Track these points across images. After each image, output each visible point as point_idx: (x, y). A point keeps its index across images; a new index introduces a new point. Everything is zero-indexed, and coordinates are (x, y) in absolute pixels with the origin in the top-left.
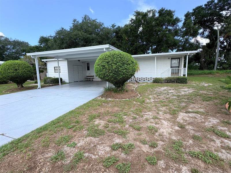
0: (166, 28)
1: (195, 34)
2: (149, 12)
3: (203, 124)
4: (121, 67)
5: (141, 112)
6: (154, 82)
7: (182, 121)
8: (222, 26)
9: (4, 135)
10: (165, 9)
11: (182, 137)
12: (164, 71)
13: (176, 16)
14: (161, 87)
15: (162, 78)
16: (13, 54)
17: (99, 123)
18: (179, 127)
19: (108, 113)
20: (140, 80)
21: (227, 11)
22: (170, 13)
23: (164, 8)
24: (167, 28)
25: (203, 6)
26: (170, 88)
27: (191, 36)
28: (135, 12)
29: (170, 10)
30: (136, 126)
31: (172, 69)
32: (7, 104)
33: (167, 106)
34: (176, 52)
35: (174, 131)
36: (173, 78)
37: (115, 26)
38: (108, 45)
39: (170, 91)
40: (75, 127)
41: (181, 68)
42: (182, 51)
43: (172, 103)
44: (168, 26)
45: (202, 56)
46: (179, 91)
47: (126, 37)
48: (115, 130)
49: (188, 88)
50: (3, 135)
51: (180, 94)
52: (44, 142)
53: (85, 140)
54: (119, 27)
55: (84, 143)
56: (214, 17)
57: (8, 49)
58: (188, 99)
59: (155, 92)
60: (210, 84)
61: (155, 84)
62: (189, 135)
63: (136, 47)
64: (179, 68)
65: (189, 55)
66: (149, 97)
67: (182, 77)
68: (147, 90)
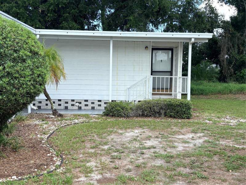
6: (107, 115)
12: (135, 82)
14: (126, 129)
15: (128, 103)
20: (66, 108)
26: (148, 133)
31: (154, 79)
34: (165, 31)
36: (157, 103)
39: (149, 143)
41: (176, 75)
42: (180, 30)
46: (171, 141)
49: (194, 132)
51: (174, 152)
58: (192, 165)
59: (106, 147)
60: (242, 120)
61: (110, 120)
63: (58, 5)
64: (172, 75)
65: (193, 44)
66: (88, 164)
67: (179, 100)
68: (83, 142)
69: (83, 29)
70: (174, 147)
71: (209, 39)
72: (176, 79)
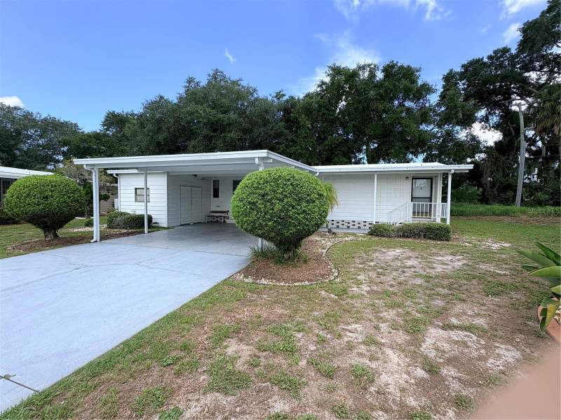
0: (401, 105)
1: (467, 121)
2: (363, 68)
3: (481, 363)
4: (293, 207)
5: (337, 322)
6: (372, 235)
7: (432, 354)
8: (530, 106)
9: (11, 378)
10: (399, 65)
11: (432, 401)
12: (395, 208)
13: (424, 80)
14: (388, 248)
15: (390, 225)
16: (40, 150)
17: (238, 351)
18: (425, 370)
19: (258, 323)
20: (338, 227)
21: (538, 73)
22: (408, 74)
23: (395, 62)
24: (404, 105)
25: (486, 60)
26: (408, 253)
27: (459, 125)
28: (329, 67)
29: (409, 66)
30: (325, 366)
31: (414, 205)
32: (17, 287)
33: (399, 306)
35: (413, 381)
36: (417, 226)
37: (284, 95)
38: (266, 151)
39: (409, 263)
40: (180, 363)
41: (436, 201)
43: (412, 298)
44: (404, 100)
45: (485, 170)
46: (429, 262)
47: (307, 122)
48: (273, 373)
49: (452, 254)
50: (7, 377)
51: (433, 273)
52: (105, 404)
53: (202, 402)
54: (292, 98)
55: (199, 409)
56: (510, 85)
57: (29, 137)
58: (450, 287)
59: (372, 264)
60: (505, 245)
61: (374, 239)
62: (447, 394)
63: (331, 146)
64: (431, 201)
65: (453, 175)
66: (359, 277)
67: (439, 224)
68: (353, 258)
69: (350, 163)
70: (433, 268)
71: (470, 170)
72: (435, 205)
